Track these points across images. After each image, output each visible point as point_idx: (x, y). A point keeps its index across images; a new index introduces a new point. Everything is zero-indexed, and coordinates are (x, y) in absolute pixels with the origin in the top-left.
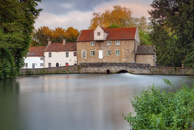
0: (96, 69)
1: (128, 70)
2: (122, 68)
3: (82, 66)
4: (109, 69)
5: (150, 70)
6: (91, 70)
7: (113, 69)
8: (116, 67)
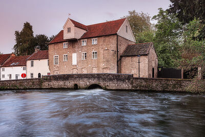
0: (61, 83)
1: (102, 84)
2: (93, 82)
3: (44, 79)
4: (77, 83)
5: (132, 83)
6: (55, 84)
7: (82, 83)
8: (85, 79)
